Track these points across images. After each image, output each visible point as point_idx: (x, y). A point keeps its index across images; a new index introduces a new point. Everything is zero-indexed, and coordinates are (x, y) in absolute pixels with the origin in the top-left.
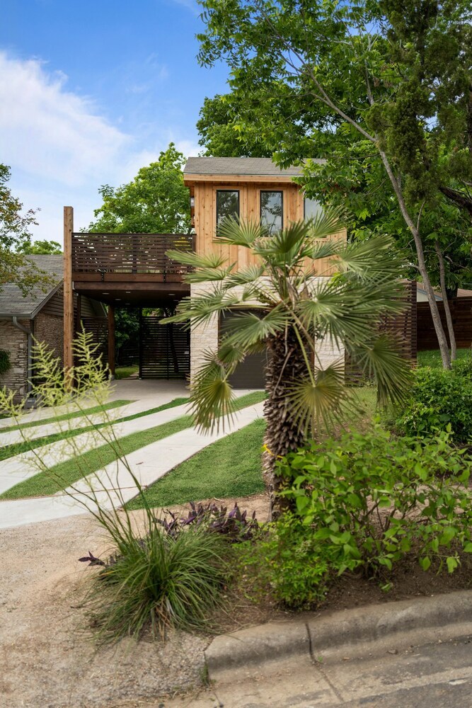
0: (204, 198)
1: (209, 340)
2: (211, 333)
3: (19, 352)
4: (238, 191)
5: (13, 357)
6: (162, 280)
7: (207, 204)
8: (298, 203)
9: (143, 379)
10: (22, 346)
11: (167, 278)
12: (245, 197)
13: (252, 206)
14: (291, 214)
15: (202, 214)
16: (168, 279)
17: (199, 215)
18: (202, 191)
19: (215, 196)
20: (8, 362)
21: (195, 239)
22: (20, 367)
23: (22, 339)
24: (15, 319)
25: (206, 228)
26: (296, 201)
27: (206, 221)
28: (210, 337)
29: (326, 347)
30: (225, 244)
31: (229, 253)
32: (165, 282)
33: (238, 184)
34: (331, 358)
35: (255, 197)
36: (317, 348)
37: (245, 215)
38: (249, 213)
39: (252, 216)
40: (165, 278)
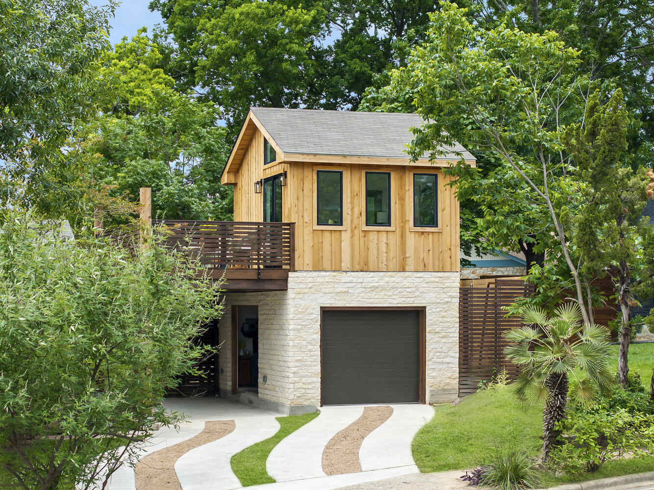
0: (303, 180)
1: (310, 347)
2: (313, 340)
4: (341, 173)
6: (256, 277)
7: (307, 186)
8: (407, 188)
11: (262, 274)
12: (349, 180)
13: (356, 191)
14: (399, 199)
15: (301, 199)
16: (262, 276)
17: (298, 199)
18: (300, 171)
19: (315, 177)
21: (294, 228)
25: (305, 216)
26: (405, 185)
27: (306, 207)
28: (311, 344)
29: (438, 354)
30: (327, 234)
31: (331, 245)
32: (259, 280)
33: (340, 165)
34: (445, 366)
35: (360, 180)
36: (429, 355)
37: (349, 200)
38: (353, 198)
39: (356, 201)
40: (259, 274)
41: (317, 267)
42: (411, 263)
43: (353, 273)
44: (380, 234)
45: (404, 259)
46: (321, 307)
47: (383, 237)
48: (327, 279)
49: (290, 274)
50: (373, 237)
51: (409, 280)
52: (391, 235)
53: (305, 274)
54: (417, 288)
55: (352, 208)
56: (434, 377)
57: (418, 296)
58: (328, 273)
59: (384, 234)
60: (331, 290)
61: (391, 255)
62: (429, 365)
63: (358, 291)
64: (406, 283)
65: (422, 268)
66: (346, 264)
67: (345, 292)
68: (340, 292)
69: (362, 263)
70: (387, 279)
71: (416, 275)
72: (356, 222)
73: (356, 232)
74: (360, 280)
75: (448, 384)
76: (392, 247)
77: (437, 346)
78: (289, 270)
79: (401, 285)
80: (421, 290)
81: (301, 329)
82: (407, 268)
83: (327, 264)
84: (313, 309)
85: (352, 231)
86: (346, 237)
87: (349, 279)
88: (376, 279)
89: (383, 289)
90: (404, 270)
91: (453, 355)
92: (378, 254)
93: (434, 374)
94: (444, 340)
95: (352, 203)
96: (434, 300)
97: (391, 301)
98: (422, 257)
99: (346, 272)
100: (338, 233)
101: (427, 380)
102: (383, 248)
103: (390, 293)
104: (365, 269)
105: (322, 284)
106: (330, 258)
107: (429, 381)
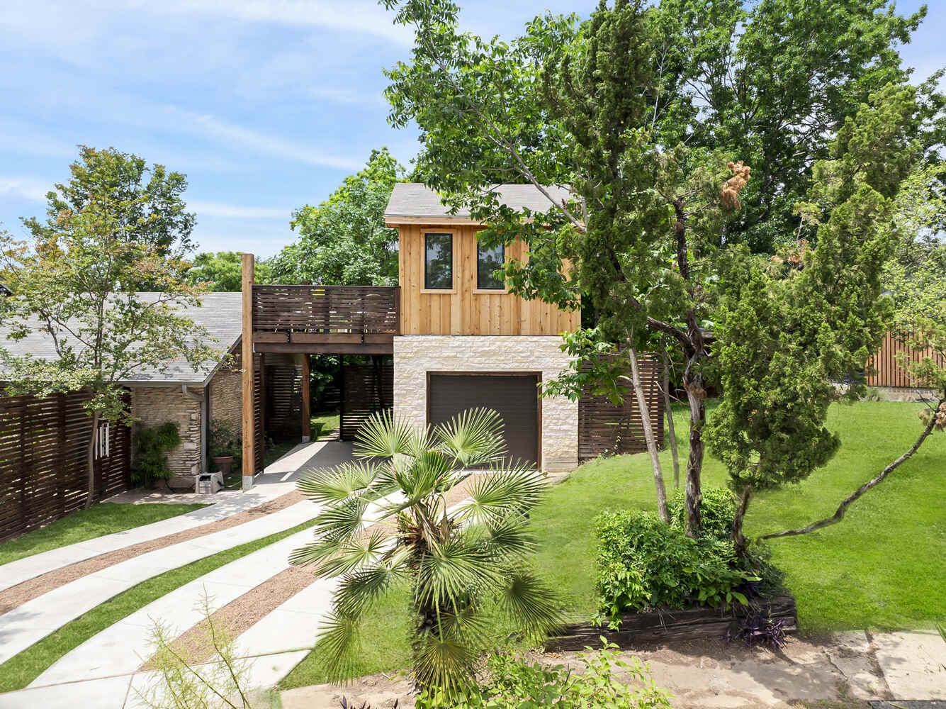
0: (410, 243)
1: (415, 412)
2: (419, 405)
3: (191, 424)
4: (451, 235)
5: (183, 430)
6: (360, 341)
7: (414, 249)
9: (344, 440)
10: (194, 417)
11: (366, 339)
12: (459, 242)
13: (467, 253)
15: (407, 264)
16: (368, 341)
17: (404, 263)
18: (407, 234)
19: (423, 240)
20: (177, 436)
21: (399, 292)
22: (192, 441)
23: (193, 409)
24: (185, 388)
25: (412, 280)
26: (520, 246)
27: (413, 270)
29: (554, 421)
30: (436, 298)
31: (440, 309)
32: (363, 344)
33: (450, 227)
34: (561, 435)
35: (472, 242)
36: (545, 422)
37: (459, 263)
38: (463, 261)
39: (467, 264)
40: (363, 339)
41: (425, 331)
42: (526, 327)
43: (461, 337)
44: (493, 297)
45: (519, 323)
46: (427, 372)
47: (496, 301)
48: (434, 344)
49: (396, 339)
50: (485, 301)
51: (524, 344)
52: (504, 298)
53: (410, 338)
54: (532, 352)
55: (463, 271)
56: (550, 445)
57: (533, 361)
58: (434, 337)
59: (498, 298)
60: (437, 355)
61: (505, 318)
62: (545, 433)
63: (467, 356)
64: (520, 347)
65: (538, 331)
66: (456, 327)
67: (453, 357)
68: (448, 357)
69: (473, 327)
70: (498, 343)
71: (530, 338)
72: (467, 285)
73: (467, 295)
74: (470, 345)
75: (567, 452)
76: (506, 310)
77: (553, 413)
78: (394, 335)
79: (514, 349)
80: (536, 354)
81: (406, 394)
82: (523, 333)
83: (435, 328)
84: (419, 374)
85: (463, 295)
86: (456, 300)
87: (457, 344)
88: (487, 344)
89: (495, 353)
90: (519, 334)
91: (571, 422)
92: (490, 318)
93: (551, 441)
94: (561, 407)
95: (463, 266)
96: (551, 365)
97: (502, 365)
98: (538, 321)
99: (454, 336)
100: (447, 297)
101: (543, 447)
102: (496, 311)
103: (503, 358)
104: (476, 332)
105: (428, 348)
106: (438, 322)
107: (544, 449)
